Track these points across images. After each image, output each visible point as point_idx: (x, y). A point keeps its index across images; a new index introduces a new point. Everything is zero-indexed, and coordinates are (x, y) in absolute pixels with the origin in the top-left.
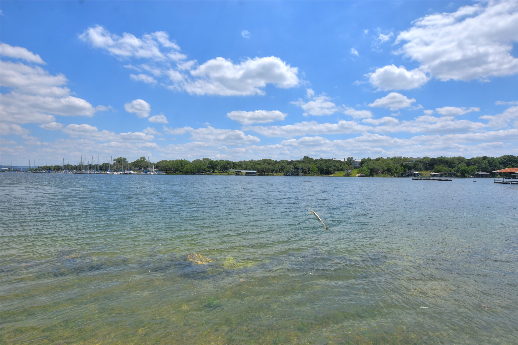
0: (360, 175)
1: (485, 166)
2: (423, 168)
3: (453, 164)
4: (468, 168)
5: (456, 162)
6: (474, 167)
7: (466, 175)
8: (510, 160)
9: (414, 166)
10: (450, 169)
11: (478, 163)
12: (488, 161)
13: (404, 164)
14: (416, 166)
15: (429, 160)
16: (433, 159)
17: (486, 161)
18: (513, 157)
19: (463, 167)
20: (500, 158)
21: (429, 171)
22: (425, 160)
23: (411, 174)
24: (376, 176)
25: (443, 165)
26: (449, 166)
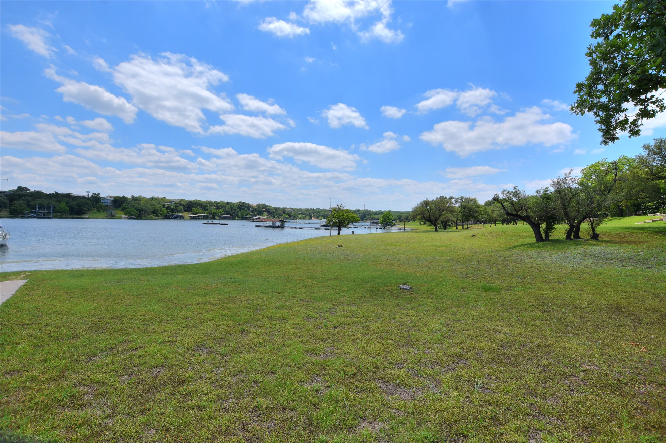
0: (127, 216)
1: (228, 210)
2: (183, 210)
3: (206, 207)
4: (217, 211)
5: (208, 205)
6: (221, 210)
7: (216, 217)
8: (243, 206)
9: (175, 208)
10: (204, 211)
11: (224, 207)
12: (230, 206)
13: (167, 206)
14: (177, 208)
15: (187, 202)
16: (190, 202)
17: (229, 206)
18: (245, 203)
19: (214, 210)
20: (237, 203)
21: (187, 212)
22: (183, 203)
23: (178, 216)
24: (144, 218)
25: (199, 207)
26: (203, 208)
